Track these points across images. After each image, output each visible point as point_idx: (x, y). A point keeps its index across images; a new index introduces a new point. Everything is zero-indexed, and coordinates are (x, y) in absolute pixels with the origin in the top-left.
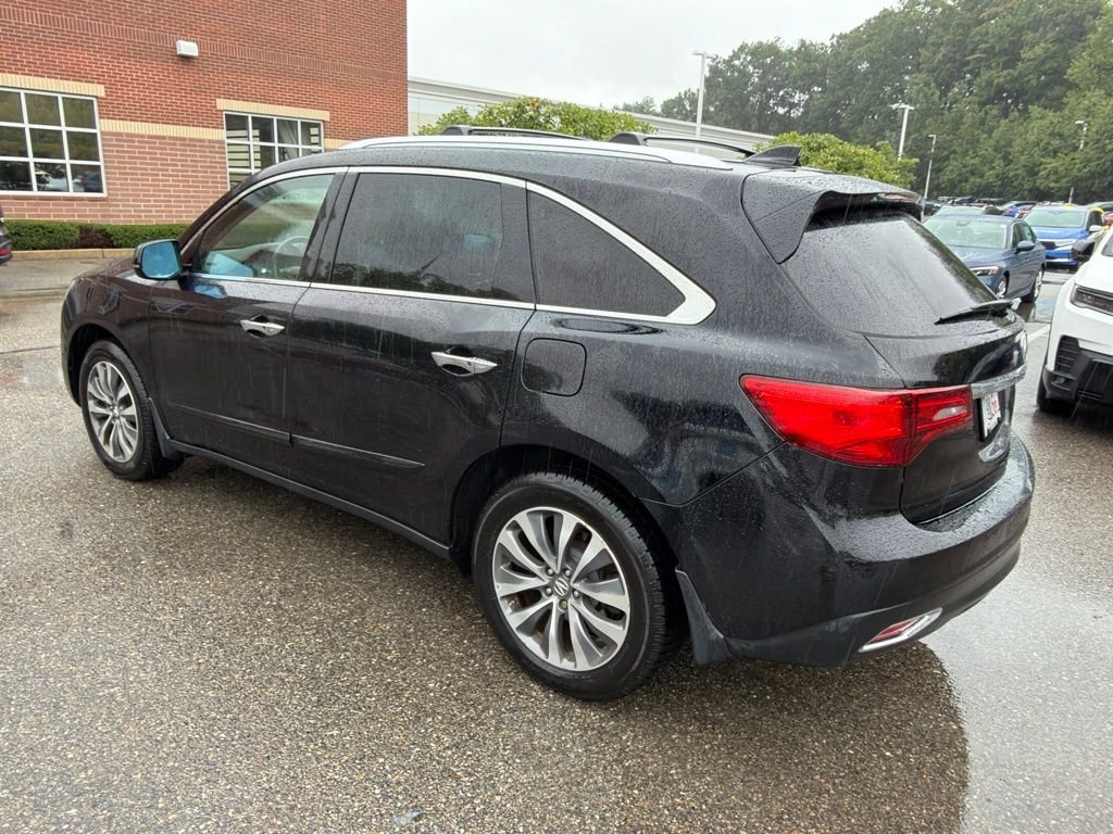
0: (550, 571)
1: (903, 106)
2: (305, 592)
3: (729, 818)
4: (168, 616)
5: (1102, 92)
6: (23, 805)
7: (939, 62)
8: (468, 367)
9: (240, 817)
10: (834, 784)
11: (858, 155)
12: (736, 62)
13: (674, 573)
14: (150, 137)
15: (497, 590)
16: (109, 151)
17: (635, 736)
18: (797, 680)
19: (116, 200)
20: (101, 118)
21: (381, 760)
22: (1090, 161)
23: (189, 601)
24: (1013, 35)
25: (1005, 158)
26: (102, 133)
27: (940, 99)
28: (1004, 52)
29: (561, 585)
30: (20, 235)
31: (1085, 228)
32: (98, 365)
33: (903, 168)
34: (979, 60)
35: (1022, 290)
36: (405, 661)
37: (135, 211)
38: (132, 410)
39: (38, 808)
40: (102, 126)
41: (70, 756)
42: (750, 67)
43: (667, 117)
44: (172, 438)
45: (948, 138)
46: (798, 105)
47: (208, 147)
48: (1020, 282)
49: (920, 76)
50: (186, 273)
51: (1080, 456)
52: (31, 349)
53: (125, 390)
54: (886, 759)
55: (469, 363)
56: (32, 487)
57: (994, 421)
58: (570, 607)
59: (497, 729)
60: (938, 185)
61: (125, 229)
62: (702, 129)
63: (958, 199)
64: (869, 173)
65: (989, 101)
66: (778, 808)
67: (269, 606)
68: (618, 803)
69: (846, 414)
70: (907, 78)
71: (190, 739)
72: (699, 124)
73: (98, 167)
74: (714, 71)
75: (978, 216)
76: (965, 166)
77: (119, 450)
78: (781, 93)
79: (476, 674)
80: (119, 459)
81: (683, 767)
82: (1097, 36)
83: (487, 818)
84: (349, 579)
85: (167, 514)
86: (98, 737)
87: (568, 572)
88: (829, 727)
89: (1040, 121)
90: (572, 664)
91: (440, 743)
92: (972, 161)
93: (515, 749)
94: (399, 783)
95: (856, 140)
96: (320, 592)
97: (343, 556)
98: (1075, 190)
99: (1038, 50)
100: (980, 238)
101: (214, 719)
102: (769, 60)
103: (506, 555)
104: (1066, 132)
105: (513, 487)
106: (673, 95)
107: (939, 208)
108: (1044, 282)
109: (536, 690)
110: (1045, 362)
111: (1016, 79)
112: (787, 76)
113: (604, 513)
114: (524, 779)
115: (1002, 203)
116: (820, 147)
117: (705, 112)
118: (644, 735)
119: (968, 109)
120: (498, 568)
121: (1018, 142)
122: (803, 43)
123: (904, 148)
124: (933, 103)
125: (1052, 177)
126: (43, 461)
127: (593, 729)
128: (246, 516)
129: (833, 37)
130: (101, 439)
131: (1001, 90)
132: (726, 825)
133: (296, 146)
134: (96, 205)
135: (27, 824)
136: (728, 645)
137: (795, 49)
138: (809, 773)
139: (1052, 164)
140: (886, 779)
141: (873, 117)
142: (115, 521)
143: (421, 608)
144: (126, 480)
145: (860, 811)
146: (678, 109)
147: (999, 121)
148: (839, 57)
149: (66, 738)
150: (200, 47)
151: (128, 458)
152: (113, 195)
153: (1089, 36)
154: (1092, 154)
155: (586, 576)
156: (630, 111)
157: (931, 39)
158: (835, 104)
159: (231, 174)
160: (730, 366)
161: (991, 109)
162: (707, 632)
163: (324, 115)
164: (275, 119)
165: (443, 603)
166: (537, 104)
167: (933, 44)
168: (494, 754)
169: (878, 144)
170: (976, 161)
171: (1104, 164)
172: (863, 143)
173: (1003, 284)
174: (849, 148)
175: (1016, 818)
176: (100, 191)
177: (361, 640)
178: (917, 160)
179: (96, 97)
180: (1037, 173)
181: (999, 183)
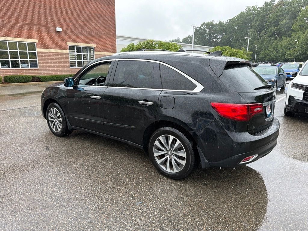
0: (167, 150)
1: (248, 38)
2: (107, 159)
3: (211, 202)
4: (76, 165)
5: (302, 32)
6: (53, 202)
7: (257, 26)
8: (147, 104)
9: (102, 204)
10: (235, 196)
11: (236, 52)
12: (202, 28)
13: (197, 147)
14: (50, 53)
15: (155, 155)
16: (39, 57)
17: (188, 187)
18: (225, 176)
19: (41, 69)
20: (37, 48)
21: (131, 192)
22: (299, 51)
23: (80, 162)
24: (277, 18)
25: (276, 51)
26: (37, 52)
27: (258, 36)
28: (275, 22)
29: (170, 153)
30: (17, 79)
31: (298, 69)
32: (52, 109)
33: (248, 55)
34: (268, 25)
35: (281, 85)
36: (133, 172)
37: (46, 72)
38: (61, 119)
39: (57, 203)
40: (38, 50)
41: (61, 193)
42: (206, 29)
43: (184, 43)
44: (71, 125)
45: (260, 46)
46: (219, 38)
47: (65, 55)
48: (280, 83)
49: (252, 29)
50: (75, 85)
51: (295, 126)
52: (26, 107)
53: (59, 114)
54: (247, 191)
55: (148, 103)
56: (36, 139)
57: (269, 112)
58: (172, 158)
59: (157, 186)
60: (258, 59)
61: (44, 77)
62: (194, 46)
63: (264, 62)
64: (239, 56)
65: (271, 36)
66: (222, 200)
67: (99, 163)
68: (186, 200)
69: (234, 110)
70: (249, 30)
71: (87, 189)
72: (193, 45)
73: (36, 61)
74: (196, 30)
75: (269, 67)
76: (265, 53)
77: (57, 129)
78: (215, 35)
79: (150, 175)
80: (56, 132)
81: (200, 193)
82: (300, 17)
83: (157, 203)
84: (117, 156)
85: (70, 144)
86: (66, 189)
87: (171, 150)
88: (233, 185)
89: (285, 41)
90: (173, 171)
91: (144, 189)
92: (267, 52)
93: (161, 190)
94: (136, 197)
95: (235, 47)
96: (111, 159)
97: (115, 151)
98: (296, 59)
99: (284, 22)
100: (269, 72)
101: (92, 185)
102: (211, 27)
103: (157, 147)
104: (292, 43)
105: (158, 131)
106: (185, 37)
107: (258, 65)
108: (287, 84)
109: (164, 178)
110: (286, 103)
111: (278, 30)
112: (216, 31)
113: (180, 135)
114: (164, 195)
115: (276, 63)
116: (226, 50)
117: (194, 41)
118: (190, 187)
119: (265, 38)
120: (155, 150)
121: (279, 47)
122: (220, 22)
123: (248, 49)
124: (256, 37)
125: (289, 56)
126: (37, 133)
127: (179, 186)
128: (90, 144)
129: (228, 20)
130: (52, 127)
131: (274, 33)
132: (211, 204)
133: (87, 54)
134: (36, 71)
135: (55, 205)
136: (209, 163)
137: (218, 23)
138: (229, 193)
139: (289, 52)
140: (247, 195)
141: (240, 41)
142: (58, 146)
143: (135, 162)
144: (59, 136)
145: (241, 200)
146: (187, 41)
147: (274, 41)
148: (230, 25)
149: (59, 189)
150: (62, 29)
151: (59, 131)
152: (40, 68)
153: (297, 17)
154: (300, 49)
155: (176, 150)
156: (174, 42)
157: (255, 20)
158: (229, 38)
159: (70, 62)
160: (208, 100)
161: (272, 38)
162: (204, 161)
163: (94, 46)
164: (82, 47)
165: (140, 161)
166: (152, 41)
167: (255, 21)
168: (157, 191)
169: (241, 48)
170: (268, 52)
171: (303, 51)
172: (237, 48)
173: (276, 84)
174: (233, 50)
175: (277, 201)
176: (37, 67)
177: (122, 169)
178: (252, 52)
179: (36, 43)
180: (285, 55)
181: (275, 57)
